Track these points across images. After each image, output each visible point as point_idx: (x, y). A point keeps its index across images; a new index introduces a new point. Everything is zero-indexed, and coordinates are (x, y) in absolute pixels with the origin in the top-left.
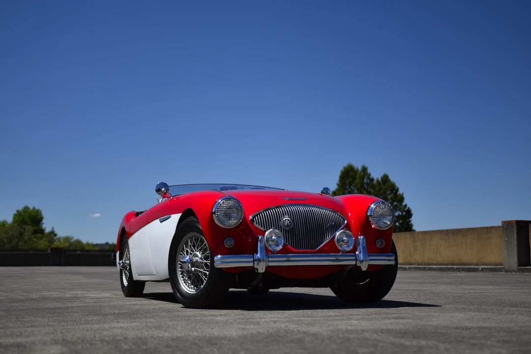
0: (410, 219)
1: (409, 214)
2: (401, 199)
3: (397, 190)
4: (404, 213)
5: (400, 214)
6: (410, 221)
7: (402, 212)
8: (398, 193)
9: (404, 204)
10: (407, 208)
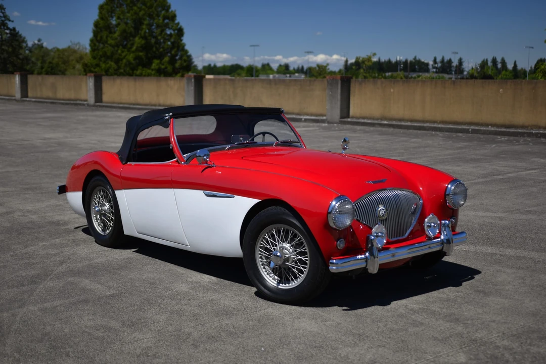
0: (182, 38)
1: (180, 32)
2: (173, 17)
3: (169, 7)
4: (176, 31)
5: (173, 32)
6: (181, 40)
7: (174, 30)
8: (170, 10)
9: (176, 22)
10: (179, 27)
